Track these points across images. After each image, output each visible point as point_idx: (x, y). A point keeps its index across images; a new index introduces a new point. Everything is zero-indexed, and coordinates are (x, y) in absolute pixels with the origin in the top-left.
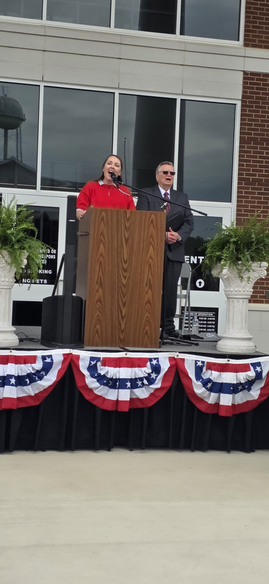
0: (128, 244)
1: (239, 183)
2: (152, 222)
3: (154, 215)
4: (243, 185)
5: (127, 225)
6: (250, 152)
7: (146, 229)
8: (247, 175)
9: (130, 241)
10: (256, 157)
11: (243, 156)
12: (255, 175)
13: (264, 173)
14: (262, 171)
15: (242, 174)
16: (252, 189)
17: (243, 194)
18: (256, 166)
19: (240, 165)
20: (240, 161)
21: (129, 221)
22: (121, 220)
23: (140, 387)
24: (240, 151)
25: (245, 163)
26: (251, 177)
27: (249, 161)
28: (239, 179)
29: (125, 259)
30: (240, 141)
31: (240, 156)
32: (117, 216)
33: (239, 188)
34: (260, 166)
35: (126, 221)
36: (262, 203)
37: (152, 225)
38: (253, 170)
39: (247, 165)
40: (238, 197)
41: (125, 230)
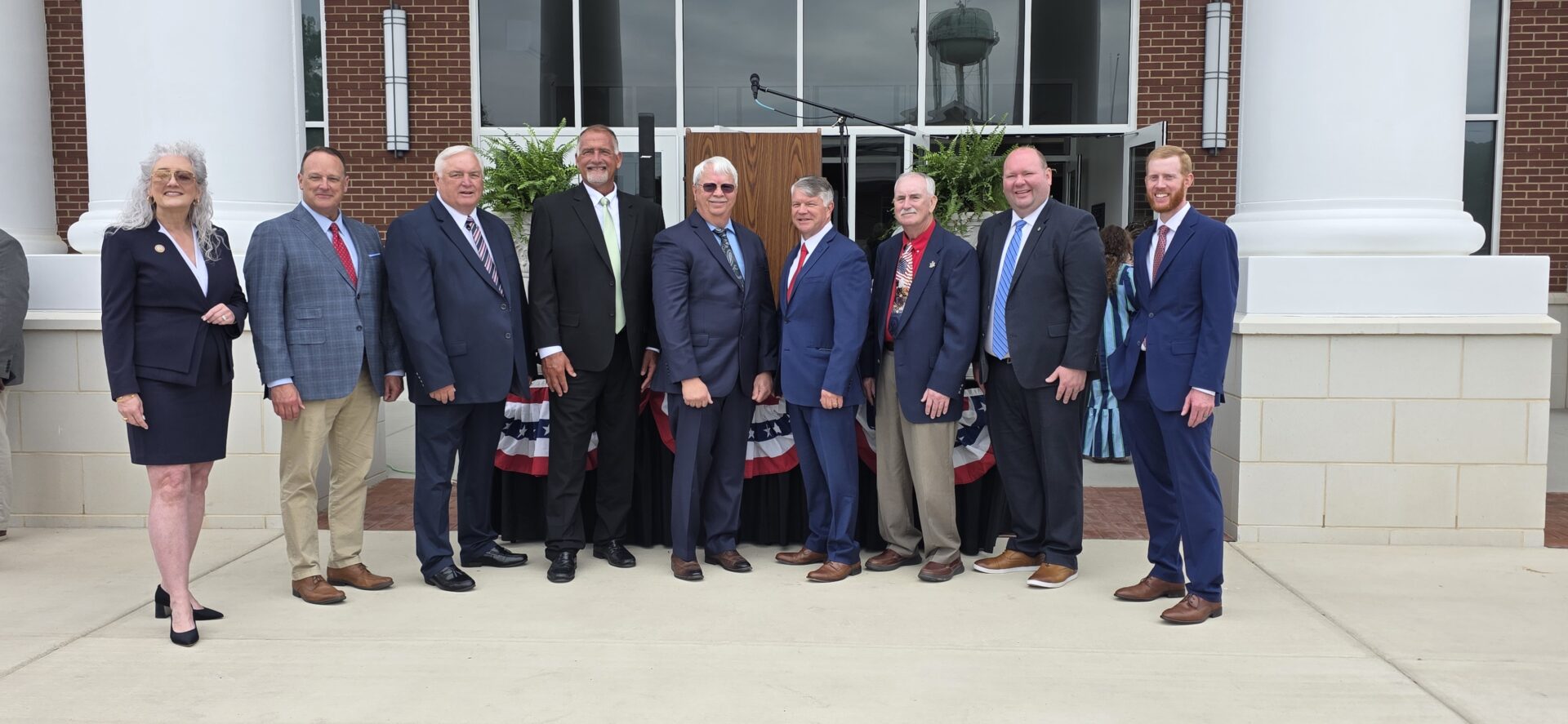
0: (755, 193)
1: (1140, 90)
2: (796, 152)
3: (799, 138)
4: (1148, 93)
5: (752, 160)
6: (1159, 35)
7: (786, 164)
8: (1153, 74)
9: (758, 186)
10: (1170, 42)
11: (1147, 43)
12: (1170, 74)
13: (1185, 69)
14: (1182, 66)
15: (1146, 74)
16: (1164, 97)
17: (1148, 108)
18: (1171, 58)
19: (1141, 59)
20: (1141, 51)
21: (755, 154)
22: (740, 153)
23: (770, 438)
24: (1142, 35)
25: (1150, 55)
26: (1162, 78)
27: (1159, 50)
28: (1141, 82)
29: (752, 220)
30: (1140, 18)
31: (1141, 43)
32: (733, 145)
33: (1140, 98)
34: (1178, 58)
35: (749, 153)
36: (1183, 120)
37: (796, 156)
38: (1165, 66)
39: (1154, 58)
40: (1139, 113)
41: (748, 169)
